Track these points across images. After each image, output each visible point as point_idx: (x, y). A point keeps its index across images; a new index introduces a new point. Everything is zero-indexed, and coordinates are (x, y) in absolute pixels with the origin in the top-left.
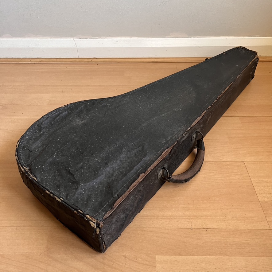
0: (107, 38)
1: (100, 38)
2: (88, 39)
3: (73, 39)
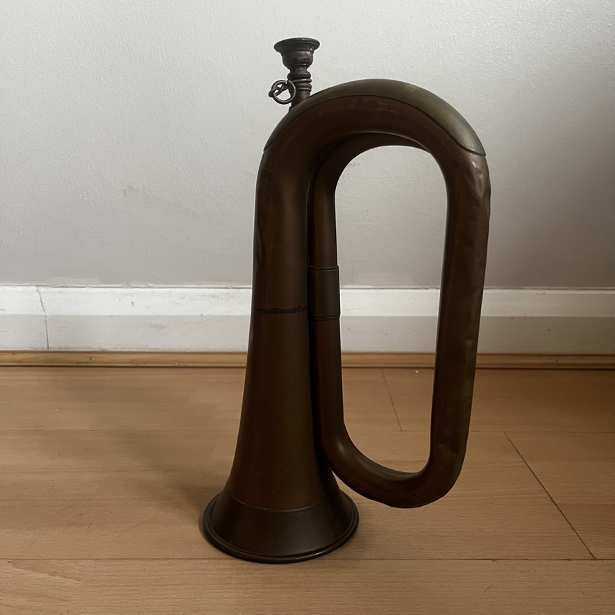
0: (149, 287)
1: (127, 287)
2: (87, 289)
3: (35, 288)
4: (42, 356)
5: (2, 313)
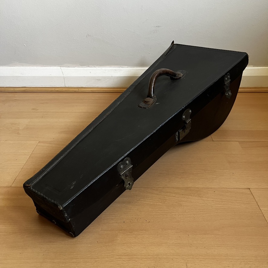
0: (95, 67)
1: (88, 67)
2: (76, 68)
3: (60, 68)
4: (64, 89)
5: (50, 76)
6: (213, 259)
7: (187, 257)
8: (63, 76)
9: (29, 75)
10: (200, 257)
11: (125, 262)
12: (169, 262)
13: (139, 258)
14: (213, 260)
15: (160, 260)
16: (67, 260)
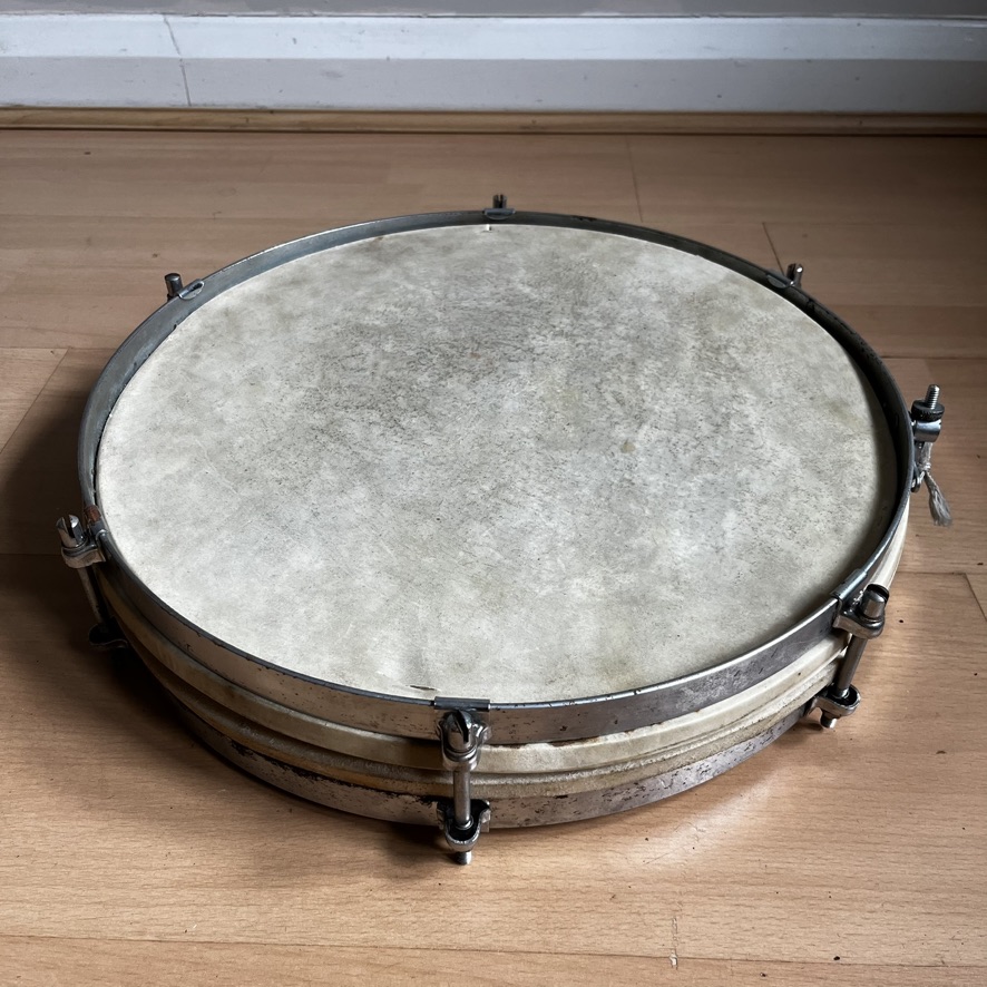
1: (285, 16)
2: (230, 18)
3: (161, 17)
5: (123, 54)
6: (794, 899)
7: (677, 889)
8: (177, 56)
9: (33, 53)
10: (737, 887)
11: (405, 908)
12: (600, 909)
13: (468, 890)
14: (791, 904)
15: (557, 900)
16: (153, 894)
